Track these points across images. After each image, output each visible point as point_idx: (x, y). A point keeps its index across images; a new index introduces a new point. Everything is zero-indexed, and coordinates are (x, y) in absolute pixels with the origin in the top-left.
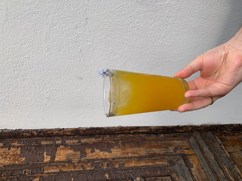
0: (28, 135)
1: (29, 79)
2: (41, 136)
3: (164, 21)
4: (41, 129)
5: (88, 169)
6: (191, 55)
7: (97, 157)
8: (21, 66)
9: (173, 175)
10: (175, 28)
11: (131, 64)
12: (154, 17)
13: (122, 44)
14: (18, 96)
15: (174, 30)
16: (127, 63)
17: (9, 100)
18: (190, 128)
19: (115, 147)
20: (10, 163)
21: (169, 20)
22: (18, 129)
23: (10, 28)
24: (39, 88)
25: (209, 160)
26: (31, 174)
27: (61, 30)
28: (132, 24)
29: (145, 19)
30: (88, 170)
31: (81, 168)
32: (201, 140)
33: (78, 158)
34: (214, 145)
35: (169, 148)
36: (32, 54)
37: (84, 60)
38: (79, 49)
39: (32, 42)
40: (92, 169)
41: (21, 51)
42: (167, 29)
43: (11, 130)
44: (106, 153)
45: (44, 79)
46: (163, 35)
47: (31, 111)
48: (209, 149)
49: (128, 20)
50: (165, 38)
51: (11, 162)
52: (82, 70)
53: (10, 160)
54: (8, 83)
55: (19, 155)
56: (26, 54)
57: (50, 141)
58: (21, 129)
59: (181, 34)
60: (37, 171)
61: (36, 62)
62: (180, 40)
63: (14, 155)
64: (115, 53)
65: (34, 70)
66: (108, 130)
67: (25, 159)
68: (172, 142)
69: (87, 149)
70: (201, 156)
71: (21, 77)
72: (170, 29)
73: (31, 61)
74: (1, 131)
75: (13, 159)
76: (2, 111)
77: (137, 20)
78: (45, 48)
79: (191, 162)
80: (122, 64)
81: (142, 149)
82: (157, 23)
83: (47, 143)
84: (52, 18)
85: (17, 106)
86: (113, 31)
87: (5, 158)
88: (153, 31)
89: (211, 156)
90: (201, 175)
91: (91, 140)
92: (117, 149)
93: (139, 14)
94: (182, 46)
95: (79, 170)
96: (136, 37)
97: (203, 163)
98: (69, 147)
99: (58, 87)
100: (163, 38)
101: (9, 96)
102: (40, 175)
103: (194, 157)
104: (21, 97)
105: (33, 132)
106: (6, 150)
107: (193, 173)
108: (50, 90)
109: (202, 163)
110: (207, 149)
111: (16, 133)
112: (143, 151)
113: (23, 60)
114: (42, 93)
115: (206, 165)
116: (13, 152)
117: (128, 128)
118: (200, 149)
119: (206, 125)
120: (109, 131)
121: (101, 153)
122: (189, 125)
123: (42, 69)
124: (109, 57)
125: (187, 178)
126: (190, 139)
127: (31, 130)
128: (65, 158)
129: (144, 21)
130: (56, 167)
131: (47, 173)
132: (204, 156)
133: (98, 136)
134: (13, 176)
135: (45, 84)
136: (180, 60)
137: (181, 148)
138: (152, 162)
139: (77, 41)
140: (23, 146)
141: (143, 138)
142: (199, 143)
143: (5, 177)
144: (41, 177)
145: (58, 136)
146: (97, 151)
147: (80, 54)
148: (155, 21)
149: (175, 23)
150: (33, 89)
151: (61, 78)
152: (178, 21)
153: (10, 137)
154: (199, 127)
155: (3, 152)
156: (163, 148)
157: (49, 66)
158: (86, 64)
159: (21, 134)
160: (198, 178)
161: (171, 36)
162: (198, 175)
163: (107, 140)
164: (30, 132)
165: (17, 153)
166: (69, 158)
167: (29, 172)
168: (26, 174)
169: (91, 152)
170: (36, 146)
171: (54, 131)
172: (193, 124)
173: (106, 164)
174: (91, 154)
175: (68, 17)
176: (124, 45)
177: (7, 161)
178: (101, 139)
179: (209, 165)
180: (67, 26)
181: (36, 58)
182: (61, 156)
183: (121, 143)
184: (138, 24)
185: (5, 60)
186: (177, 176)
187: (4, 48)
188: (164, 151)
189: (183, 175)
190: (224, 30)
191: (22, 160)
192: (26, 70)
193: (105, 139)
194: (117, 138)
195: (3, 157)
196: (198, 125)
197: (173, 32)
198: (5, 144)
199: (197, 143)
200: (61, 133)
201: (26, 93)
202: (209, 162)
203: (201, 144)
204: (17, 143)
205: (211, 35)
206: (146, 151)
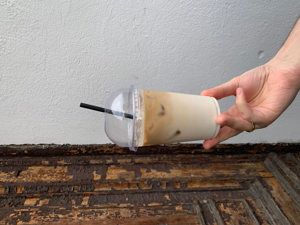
0: (76, 152)
1: (83, 78)
2: (89, 154)
3: (223, 8)
4: (91, 145)
5: (145, 188)
6: (255, 47)
7: (154, 176)
8: (77, 63)
9: (249, 199)
10: (235, 16)
11: (191, 59)
12: (212, 4)
13: (180, 35)
14: (71, 99)
15: (234, 18)
16: (186, 58)
17: (60, 104)
18: (263, 148)
19: (174, 168)
20: (56, 180)
21: (228, 7)
22: (65, 144)
23: (71, 21)
24: (94, 90)
25: (292, 181)
26: (80, 192)
27: (119, 21)
28: (190, 13)
29: (203, 6)
30: (144, 190)
31: (136, 188)
32: (279, 161)
33: (133, 177)
34: (296, 167)
35: (239, 169)
36: (89, 48)
37: (140, 56)
38: (136, 42)
39: (91, 35)
40: (149, 188)
41: (79, 46)
42: (227, 17)
43: (59, 145)
44: (164, 174)
45: (99, 79)
46: (222, 24)
47: (82, 119)
48: (290, 169)
49: (186, 9)
50: (226, 28)
51: (58, 179)
52: (138, 68)
53: (56, 177)
54: (63, 84)
55: (65, 173)
56: (84, 49)
57: (100, 160)
58: (69, 144)
59: (242, 23)
60: (87, 188)
61: (93, 59)
62: (242, 29)
63: (61, 173)
64: (173, 46)
65: (90, 68)
66: (165, 147)
67: (73, 177)
68: (243, 164)
69: (141, 169)
70: (282, 178)
71: (76, 76)
72: (230, 16)
73: (87, 57)
74: (48, 146)
75: (60, 176)
76: (52, 119)
77: (194, 8)
78: (103, 41)
79: (270, 185)
80: (180, 59)
81: (206, 170)
82: (216, 11)
83: (96, 162)
84: (111, 8)
85: (68, 112)
86: (171, 21)
87: (52, 175)
88: (211, 20)
89: (294, 176)
90: (284, 198)
91: (146, 160)
92: (176, 169)
93: (197, 2)
94: (244, 37)
95: (135, 189)
96: (194, 27)
97: (285, 185)
98: (121, 167)
99: (112, 88)
100: (223, 27)
101: (61, 100)
102: (90, 193)
103: (272, 179)
104: (73, 102)
105: (82, 149)
106: (51, 168)
107: (274, 196)
108: (104, 93)
109: (283, 185)
110: (288, 169)
111: (63, 149)
112: (207, 172)
113: (80, 56)
114: (95, 96)
115: (289, 187)
116: (60, 170)
117: (188, 146)
118: (279, 170)
119: (283, 143)
120: (166, 149)
121: (159, 174)
122: (262, 144)
123: (98, 66)
124: (167, 51)
125: (266, 200)
126: (265, 161)
127: (80, 145)
128: (117, 177)
129: (202, 10)
130: (108, 185)
131: (98, 191)
132: (285, 177)
133: (153, 155)
134: (60, 193)
135: (99, 84)
136: (244, 53)
137: (255, 171)
138: (221, 184)
139: (135, 34)
140: (70, 165)
141: (207, 159)
142: (277, 165)
143: (52, 194)
144: (91, 195)
145: (109, 154)
146: (154, 171)
147: (137, 48)
148: (214, 9)
149: (235, 10)
150: (87, 91)
151: (117, 78)
152: (238, 8)
153: (56, 155)
154: (274, 145)
155: (49, 170)
156: (233, 170)
157: (105, 62)
158: (143, 60)
159: (68, 151)
160: (280, 201)
161: (231, 25)
162: (280, 198)
163: (164, 160)
164: (78, 149)
165: (64, 171)
166: (122, 177)
167: (78, 189)
168: (75, 191)
169: (146, 172)
170: (84, 165)
171: (104, 148)
172: (266, 142)
173: (165, 183)
174: (147, 174)
175: (127, 8)
176: (182, 36)
177: (54, 178)
178: (157, 159)
179: (293, 187)
180: (125, 17)
181: (93, 54)
182: (112, 175)
183: (181, 164)
184: (197, 13)
185: (63, 56)
186: (253, 199)
187: (64, 42)
188: (235, 173)
189: (261, 198)
190: (289, 16)
191: (70, 178)
192: (82, 67)
193: (162, 159)
194: (176, 158)
195: (49, 174)
196: (273, 143)
197: (234, 20)
198: (51, 162)
199: (275, 165)
200: (112, 151)
201: (80, 96)
202: (293, 183)
203: (279, 165)
204: (63, 161)
205: (275, 22)
206: (211, 172)
